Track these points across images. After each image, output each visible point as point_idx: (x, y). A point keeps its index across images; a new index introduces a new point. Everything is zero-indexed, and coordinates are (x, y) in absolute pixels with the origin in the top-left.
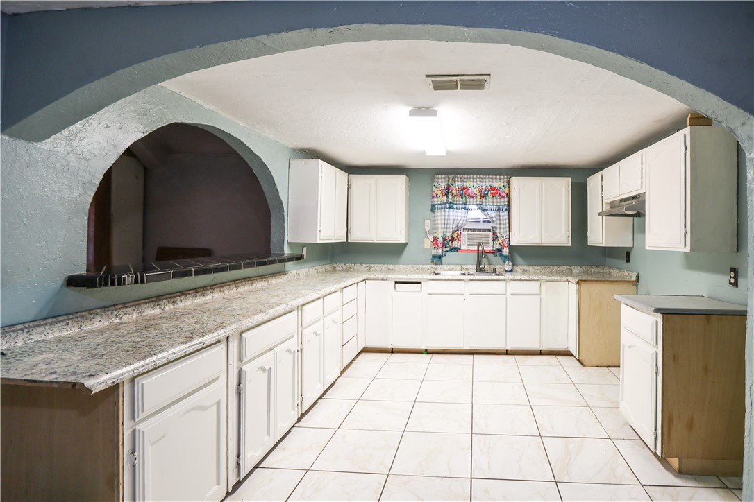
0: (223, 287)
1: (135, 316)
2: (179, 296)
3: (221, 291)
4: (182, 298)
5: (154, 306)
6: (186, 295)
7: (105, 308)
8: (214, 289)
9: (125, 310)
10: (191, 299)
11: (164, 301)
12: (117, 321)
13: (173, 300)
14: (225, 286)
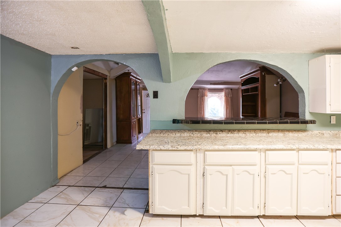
0: (245, 131)
1: (199, 135)
2: (219, 131)
3: (244, 133)
4: (220, 132)
5: (207, 133)
6: (223, 132)
7: (189, 130)
8: (239, 131)
9: (195, 132)
10: (225, 134)
11: (212, 132)
12: (192, 135)
13: (216, 132)
14: (248, 131)
